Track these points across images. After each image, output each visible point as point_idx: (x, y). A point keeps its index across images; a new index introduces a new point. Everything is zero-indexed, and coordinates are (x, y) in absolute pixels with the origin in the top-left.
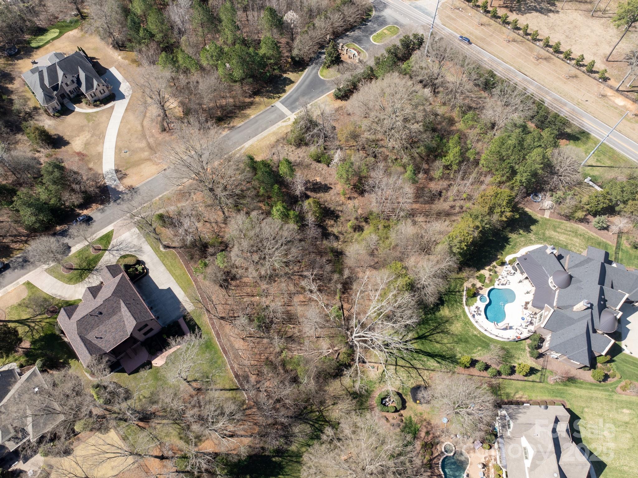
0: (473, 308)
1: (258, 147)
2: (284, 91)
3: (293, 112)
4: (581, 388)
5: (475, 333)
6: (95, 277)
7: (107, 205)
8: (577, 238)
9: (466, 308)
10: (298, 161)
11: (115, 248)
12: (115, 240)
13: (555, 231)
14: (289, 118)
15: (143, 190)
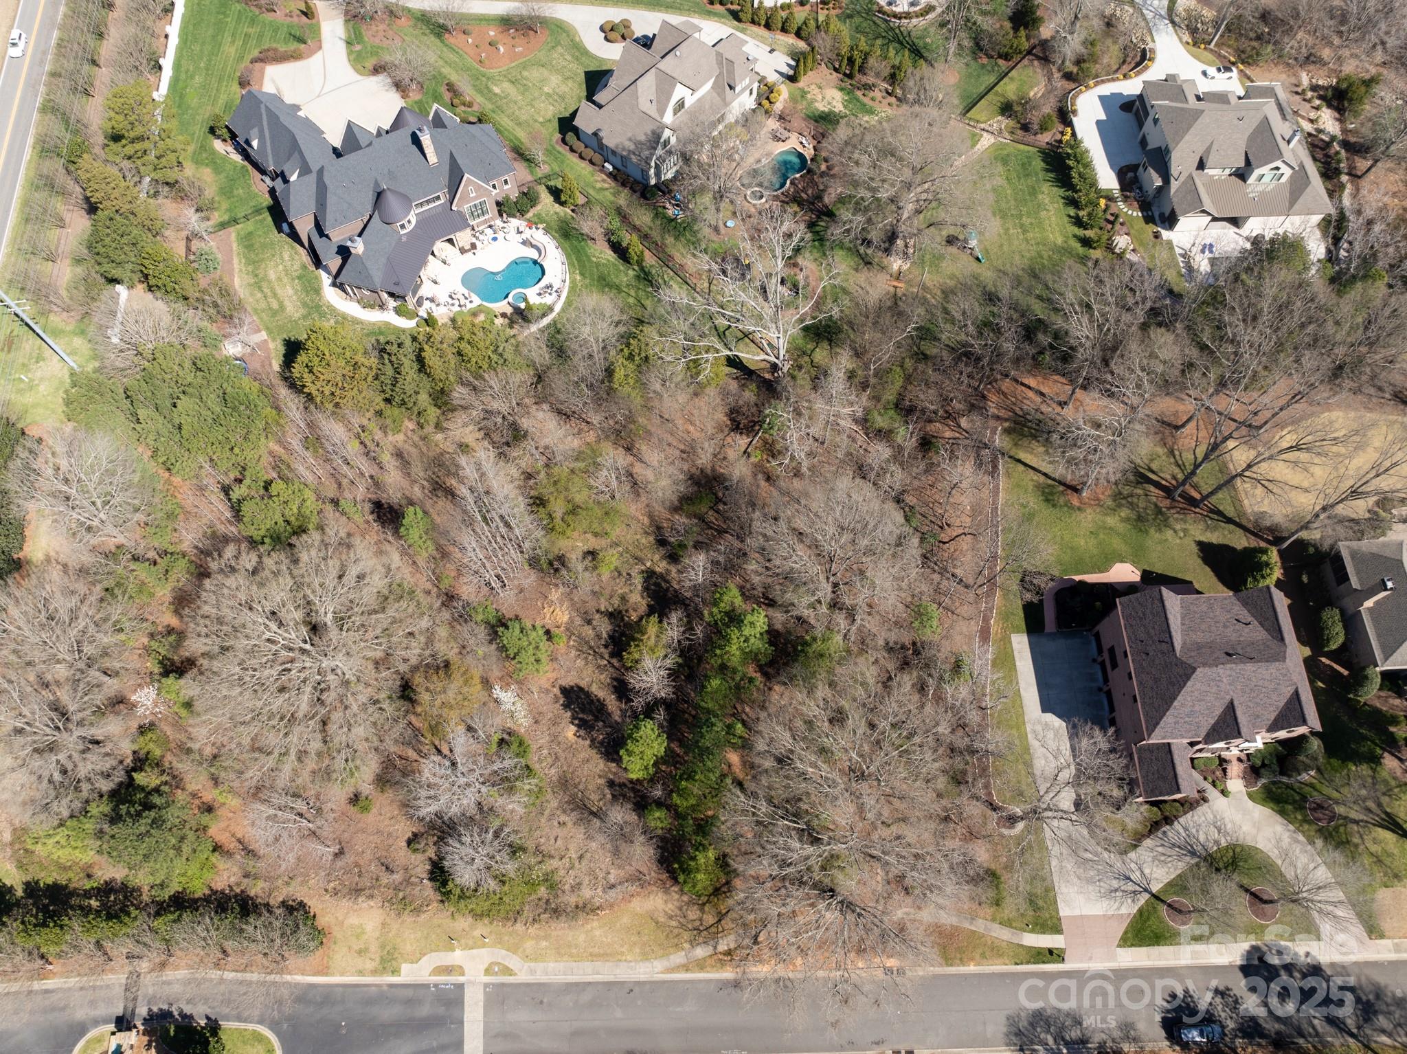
0: (548, 300)
7: (1109, 1044)
8: (266, 275)
9: (558, 308)
11: (1130, 887)
12: (1124, 911)
13: (282, 307)
14: (488, 971)
15: (997, 1026)
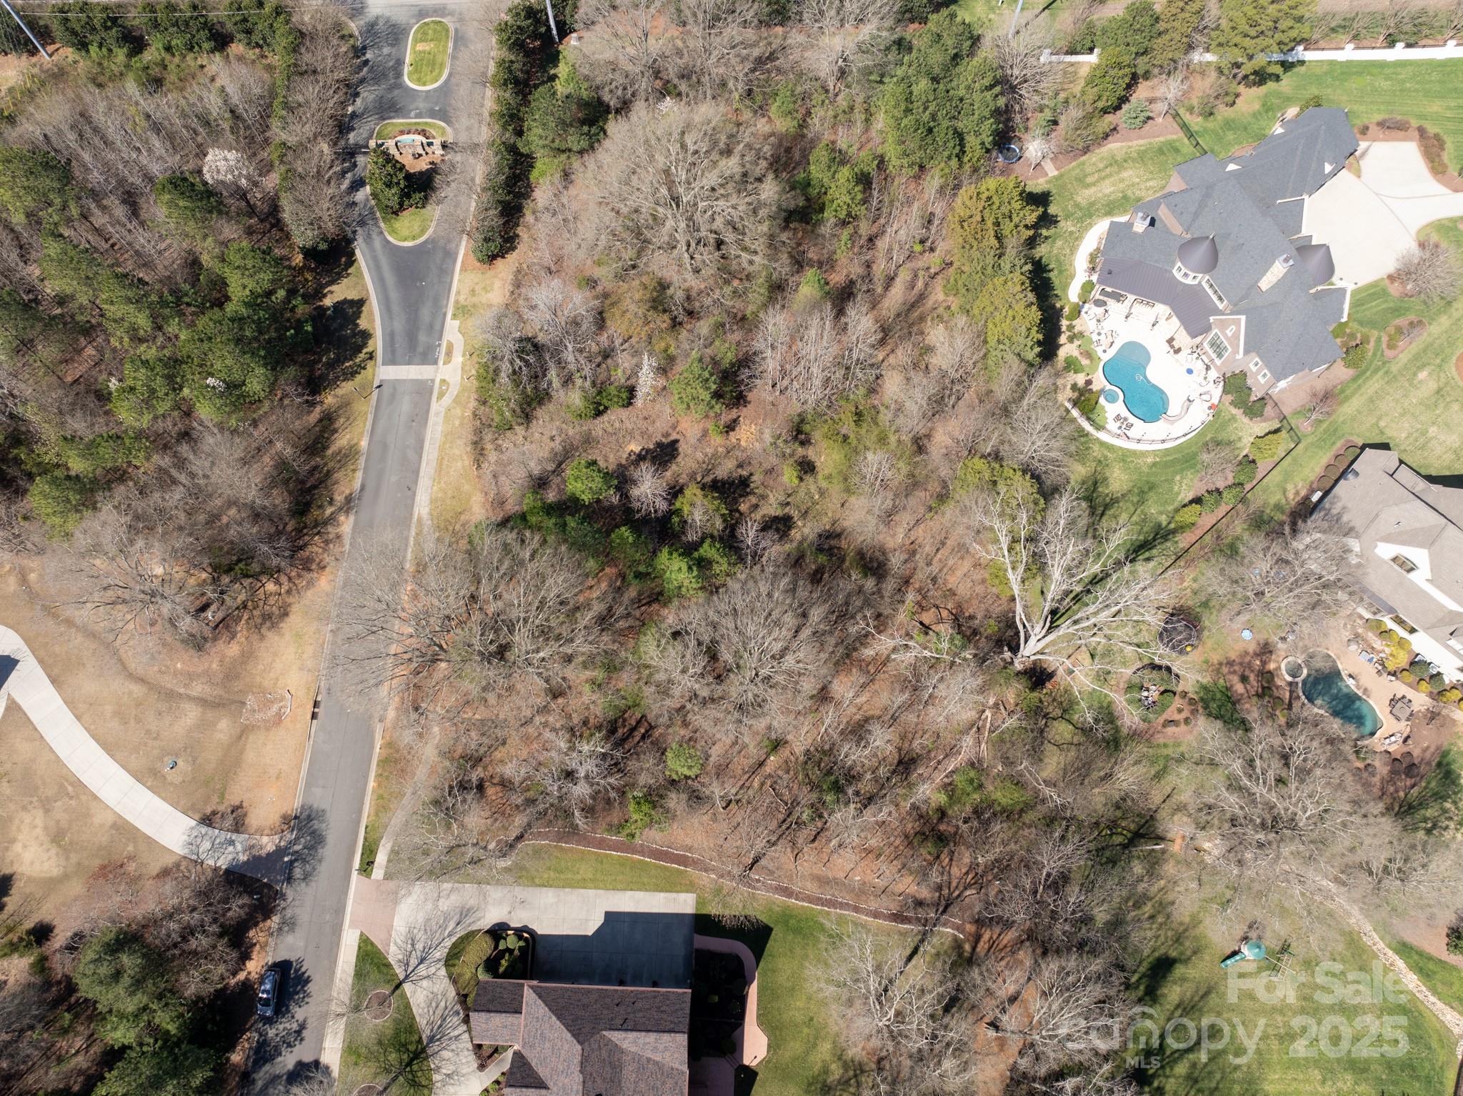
0: (1112, 426)
1: (450, 493)
2: (366, 335)
3: (435, 362)
4: (1347, 399)
5: (1149, 460)
6: (445, 1054)
7: (283, 904)
8: (1126, 169)
9: (1102, 436)
10: (559, 448)
11: (414, 962)
12: (393, 948)
13: (1088, 186)
14: (443, 381)
15: (320, 800)
